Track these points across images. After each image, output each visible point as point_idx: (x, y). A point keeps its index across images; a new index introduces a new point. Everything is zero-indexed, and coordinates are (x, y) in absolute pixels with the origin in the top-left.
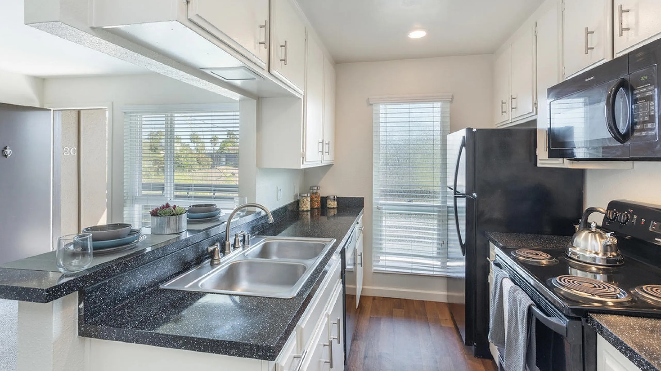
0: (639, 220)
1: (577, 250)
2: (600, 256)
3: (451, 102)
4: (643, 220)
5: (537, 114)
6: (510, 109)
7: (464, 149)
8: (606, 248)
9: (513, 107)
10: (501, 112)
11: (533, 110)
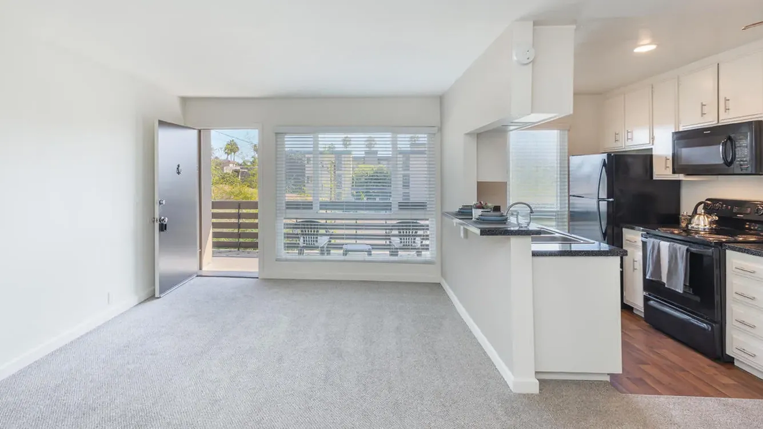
0: (727, 207)
1: (693, 225)
2: (708, 227)
3: (569, 130)
4: (729, 207)
5: (653, 144)
6: (626, 140)
7: (604, 168)
8: (711, 223)
9: (629, 138)
10: (614, 141)
11: (650, 141)
